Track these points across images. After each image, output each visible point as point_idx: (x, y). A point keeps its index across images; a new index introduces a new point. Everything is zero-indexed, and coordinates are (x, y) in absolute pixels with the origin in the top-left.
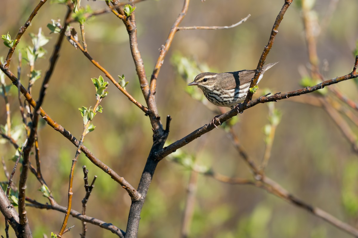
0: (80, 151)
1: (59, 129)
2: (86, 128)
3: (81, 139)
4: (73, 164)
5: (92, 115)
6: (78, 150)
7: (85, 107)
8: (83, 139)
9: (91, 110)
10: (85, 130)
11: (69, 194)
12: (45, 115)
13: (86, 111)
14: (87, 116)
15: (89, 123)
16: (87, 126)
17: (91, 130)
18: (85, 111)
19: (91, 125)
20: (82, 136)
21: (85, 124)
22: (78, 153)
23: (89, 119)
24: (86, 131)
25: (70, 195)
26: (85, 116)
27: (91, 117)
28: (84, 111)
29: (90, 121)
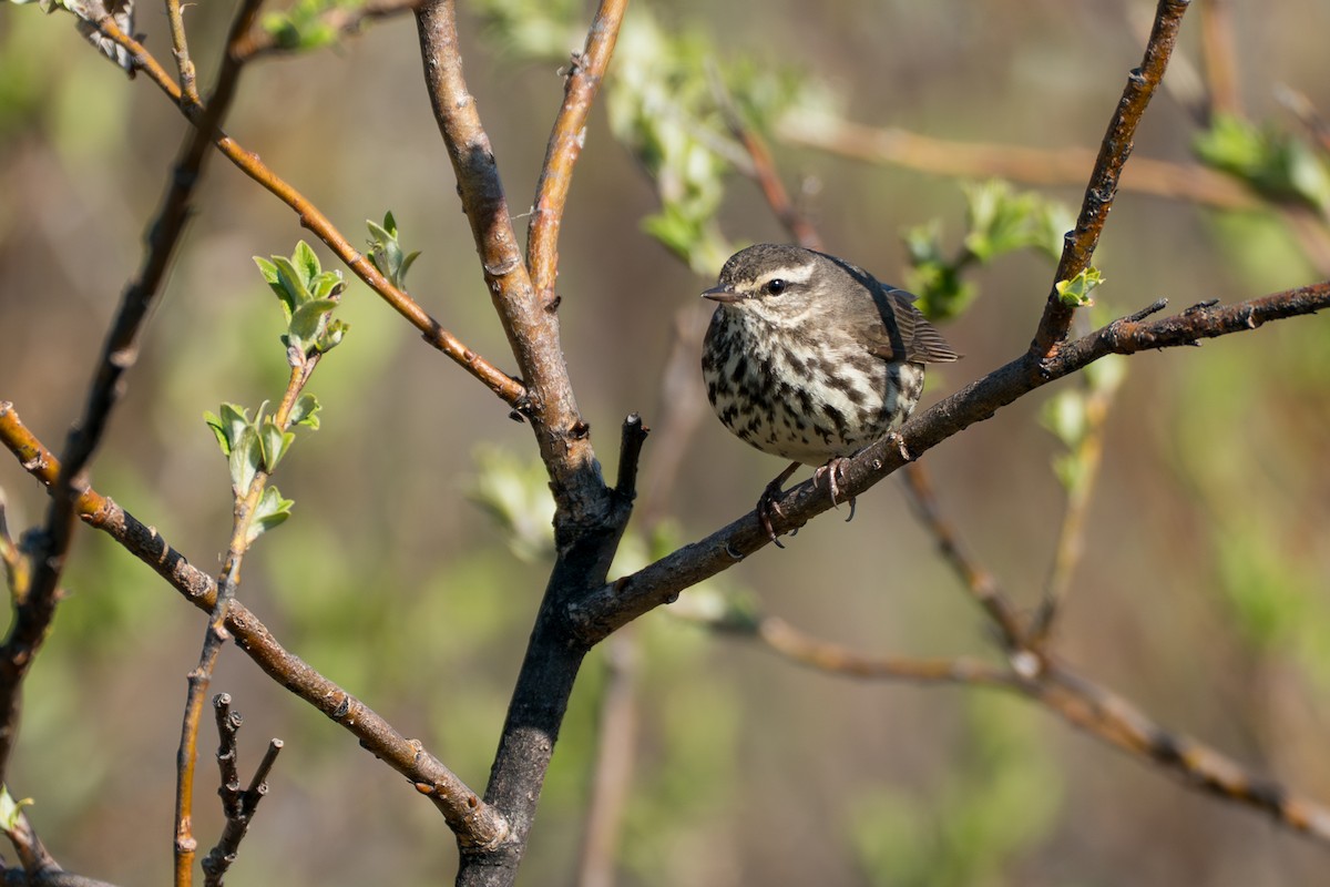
0: (222, 632)
1: (104, 520)
2: (248, 513)
3: (227, 572)
4: (190, 697)
5: (276, 447)
6: (215, 626)
7: (233, 407)
8: (236, 568)
9: (268, 419)
10: (242, 524)
11: (177, 845)
12: (38, 455)
13: (247, 429)
14: (247, 451)
15: (258, 485)
16: (251, 503)
17: (272, 523)
18: (239, 427)
19: (272, 497)
20: (230, 553)
21: (238, 492)
22: (212, 638)
23: (261, 466)
24: (248, 525)
25: (186, 851)
26: (241, 454)
27: (269, 458)
28: (231, 427)
29: (262, 476)
